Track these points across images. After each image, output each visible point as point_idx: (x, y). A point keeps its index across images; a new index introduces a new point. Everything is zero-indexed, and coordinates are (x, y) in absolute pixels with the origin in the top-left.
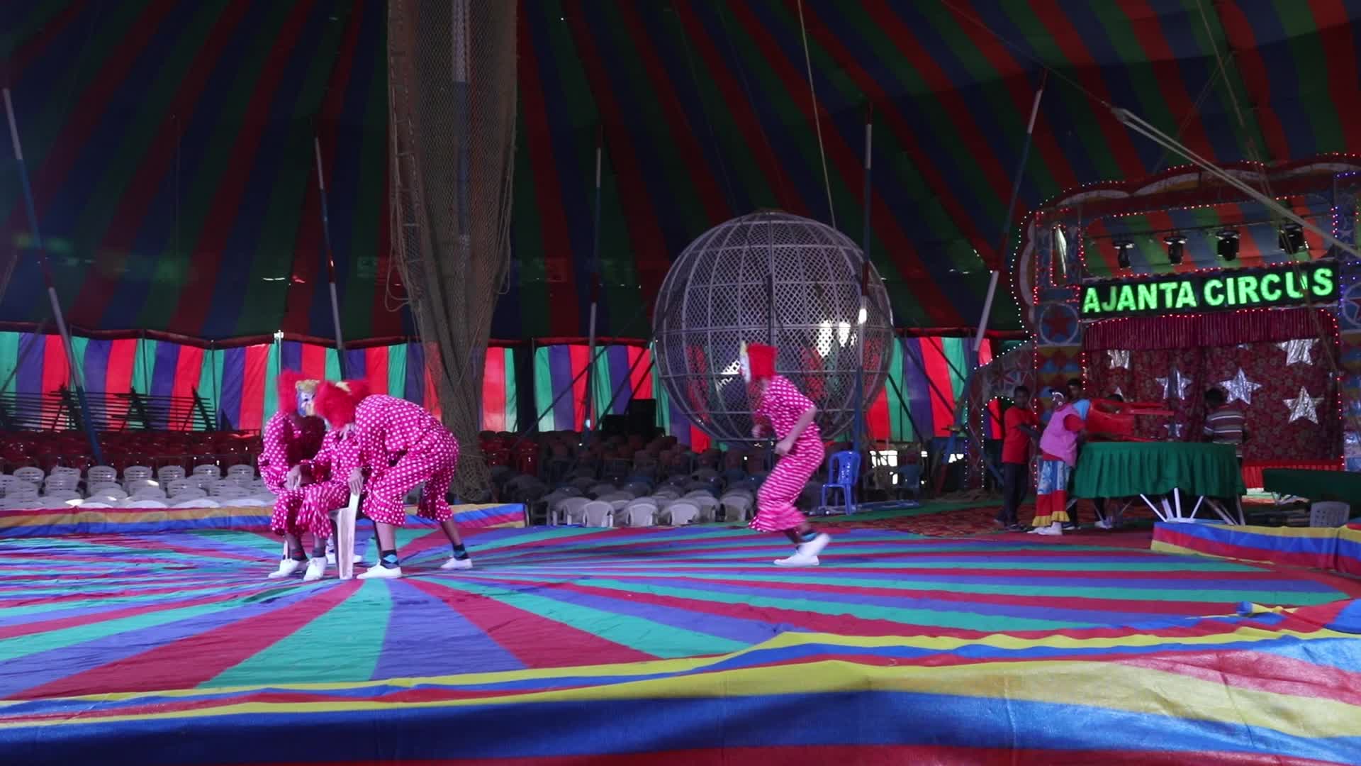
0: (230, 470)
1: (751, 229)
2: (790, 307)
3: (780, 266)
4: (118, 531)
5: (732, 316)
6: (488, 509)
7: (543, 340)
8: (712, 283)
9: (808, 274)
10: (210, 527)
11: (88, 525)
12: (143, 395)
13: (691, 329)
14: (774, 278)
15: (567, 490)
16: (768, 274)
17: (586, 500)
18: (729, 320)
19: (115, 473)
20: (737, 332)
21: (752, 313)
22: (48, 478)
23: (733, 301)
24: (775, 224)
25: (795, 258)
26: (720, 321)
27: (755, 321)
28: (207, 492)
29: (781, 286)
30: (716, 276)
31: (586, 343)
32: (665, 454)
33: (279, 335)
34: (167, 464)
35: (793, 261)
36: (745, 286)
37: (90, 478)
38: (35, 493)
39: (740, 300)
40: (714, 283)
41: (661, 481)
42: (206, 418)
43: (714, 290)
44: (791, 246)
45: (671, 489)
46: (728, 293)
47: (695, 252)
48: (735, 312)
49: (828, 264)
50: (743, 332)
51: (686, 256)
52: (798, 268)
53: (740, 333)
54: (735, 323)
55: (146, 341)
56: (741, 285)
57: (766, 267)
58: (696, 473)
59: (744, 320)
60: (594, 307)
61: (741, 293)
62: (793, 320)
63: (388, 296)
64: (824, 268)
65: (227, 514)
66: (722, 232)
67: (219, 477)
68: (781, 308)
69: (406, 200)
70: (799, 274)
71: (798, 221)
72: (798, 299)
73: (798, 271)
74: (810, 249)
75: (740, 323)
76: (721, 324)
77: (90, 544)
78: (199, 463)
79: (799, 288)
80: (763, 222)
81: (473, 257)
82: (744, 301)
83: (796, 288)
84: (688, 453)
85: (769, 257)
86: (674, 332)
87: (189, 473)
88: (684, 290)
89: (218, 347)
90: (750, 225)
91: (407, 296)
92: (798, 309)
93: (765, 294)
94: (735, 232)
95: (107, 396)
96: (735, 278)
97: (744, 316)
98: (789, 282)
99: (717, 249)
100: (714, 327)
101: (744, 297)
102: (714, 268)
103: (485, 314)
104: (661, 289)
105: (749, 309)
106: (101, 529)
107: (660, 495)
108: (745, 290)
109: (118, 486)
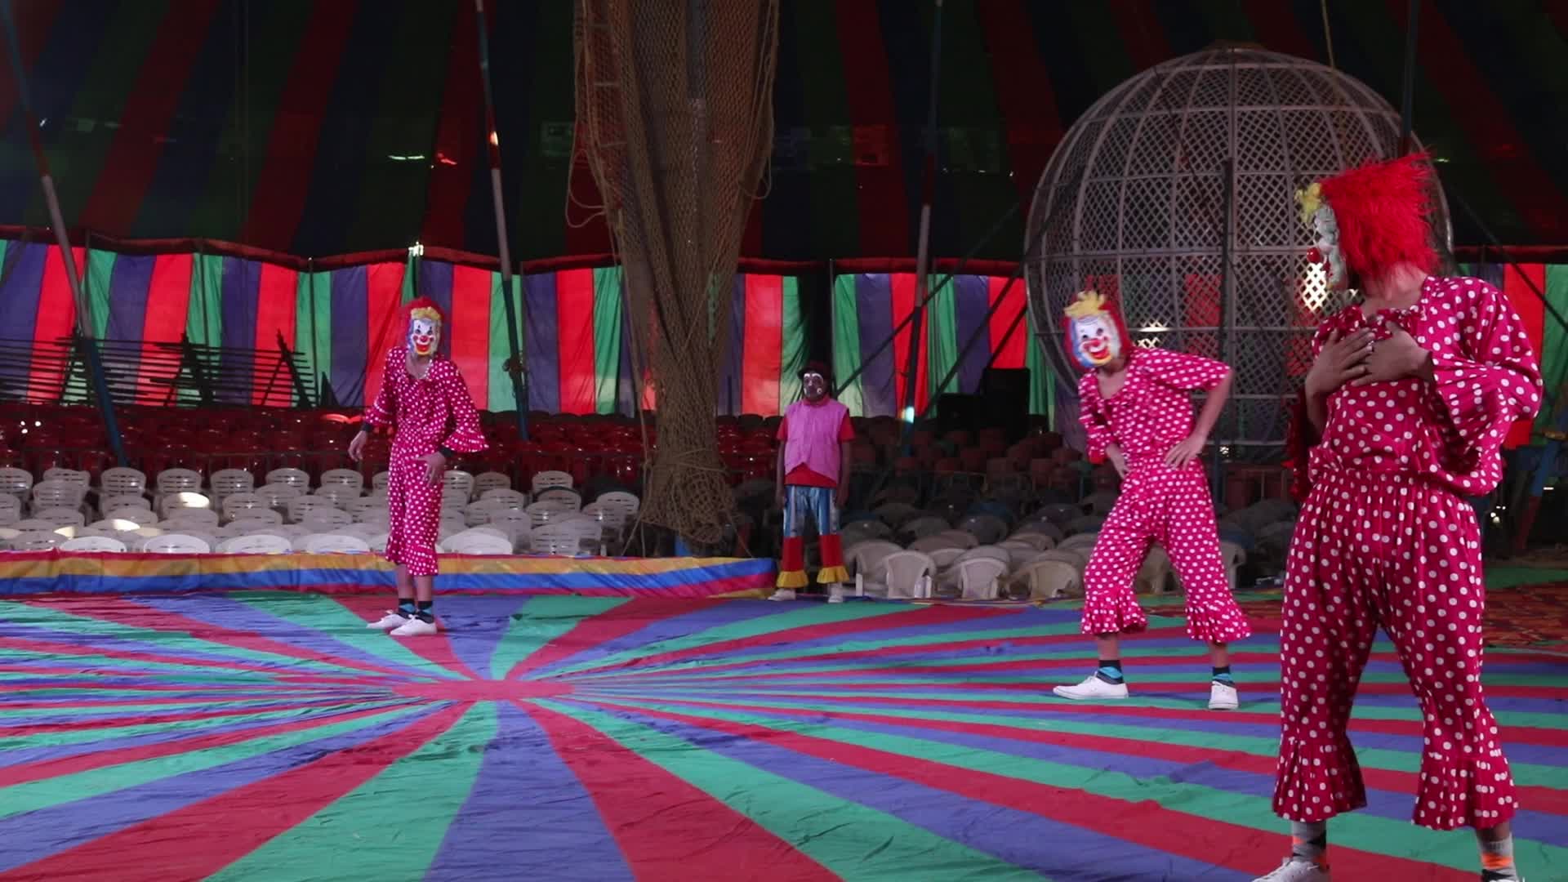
0: (325, 477)
1: (1199, 78)
2: (1263, 215)
3: (1247, 144)
4: (121, 590)
5: (1160, 231)
6: (717, 567)
7: (846, 262)
8: (1126, 173)
9: (1298, 157)
10: (267, 587)
11: (74, 579)
12: (201, 346)
13: (1089, 253)
14: (1236, 165)
15: (866, 525)
16: (1225, 158)
17: (895, 547)
18: (1154, 239)
19: (143, 478)
20: (1168, 259)
21: (1195, 226)
22: (39, 487)
23: (1162, 204)
24: (1242, 70)
25: (1275, 130)
26: (1139, 239)
27: (1200, 239)
28: (286, 515)
29: (1248, 180)
30: (1133, 162)
31: (912, 269)
32: (1039, 465)
33: (417, 250)
34: (225, 466)
35: (1271, 136)
36: (1185, 179)
37: (105, 486)
38: (15, 512)
39: (1175, 204)
40: (1131, 173)
41: (1028, 512)
42: (299, 385)
43: (1129, 186)
44: (1269, 109)
45: (1042, 532)
46: (1153, 191)
47: (1099, 120)
48: (1165, 224)
49: (1334, 140)
50: (1179, 258)
51: (1085, 125)
52: (1280, 146)
53: (1174, 261)
54: (1164, 244)
55: (206, 258)
56: (1176, 178)
57: (1223, 145)
58: (1090, 500)
59: (1181, 238)
60: (926, 211)
61: (1175, 192)
62: (1268, 239)
63: (571, 202)
64: (1327, 146)
65: (294, 566)
66: (1148, 84)
67: (307, 489)
68: (1247, 217)
69: (601, 43)
70: (1282, 158)
71: (1282, 63)
72: (1277, 201)
73: (1280, 152)
74: (1302, 114)
75: (1174, 243)
76: (1140, 246)
77: (69, 616)
78: (277, 465)
79: (1281, 183)
80: (1220, 67)
81: (711, 136)
82: (1181, 205)
83: (1275, 183)
84: (1077, 465)
85: (1228, 129)
86: (1059, 257)
87: (259, 482)
88: (1079, 185)
89: (319, 268)
90: (1197, 72)
91: (601, 203)
92: (1278, 220)
93: (1219, 193)
94: (1170, 84)
95: (145, 347)
96: (1166, 166)
97: (1181, 231)
98: (1264, 172)
99: (1137, 114)
100: (1127, 250)
101: (1182, 198)
102: (1132, 148)
103: (731, 231)
104: (1040, 185)
105: (1191, 219)
106: (93, 586)
107: (1017, 544)
108: (1184, 186)
109: (146, 502)
